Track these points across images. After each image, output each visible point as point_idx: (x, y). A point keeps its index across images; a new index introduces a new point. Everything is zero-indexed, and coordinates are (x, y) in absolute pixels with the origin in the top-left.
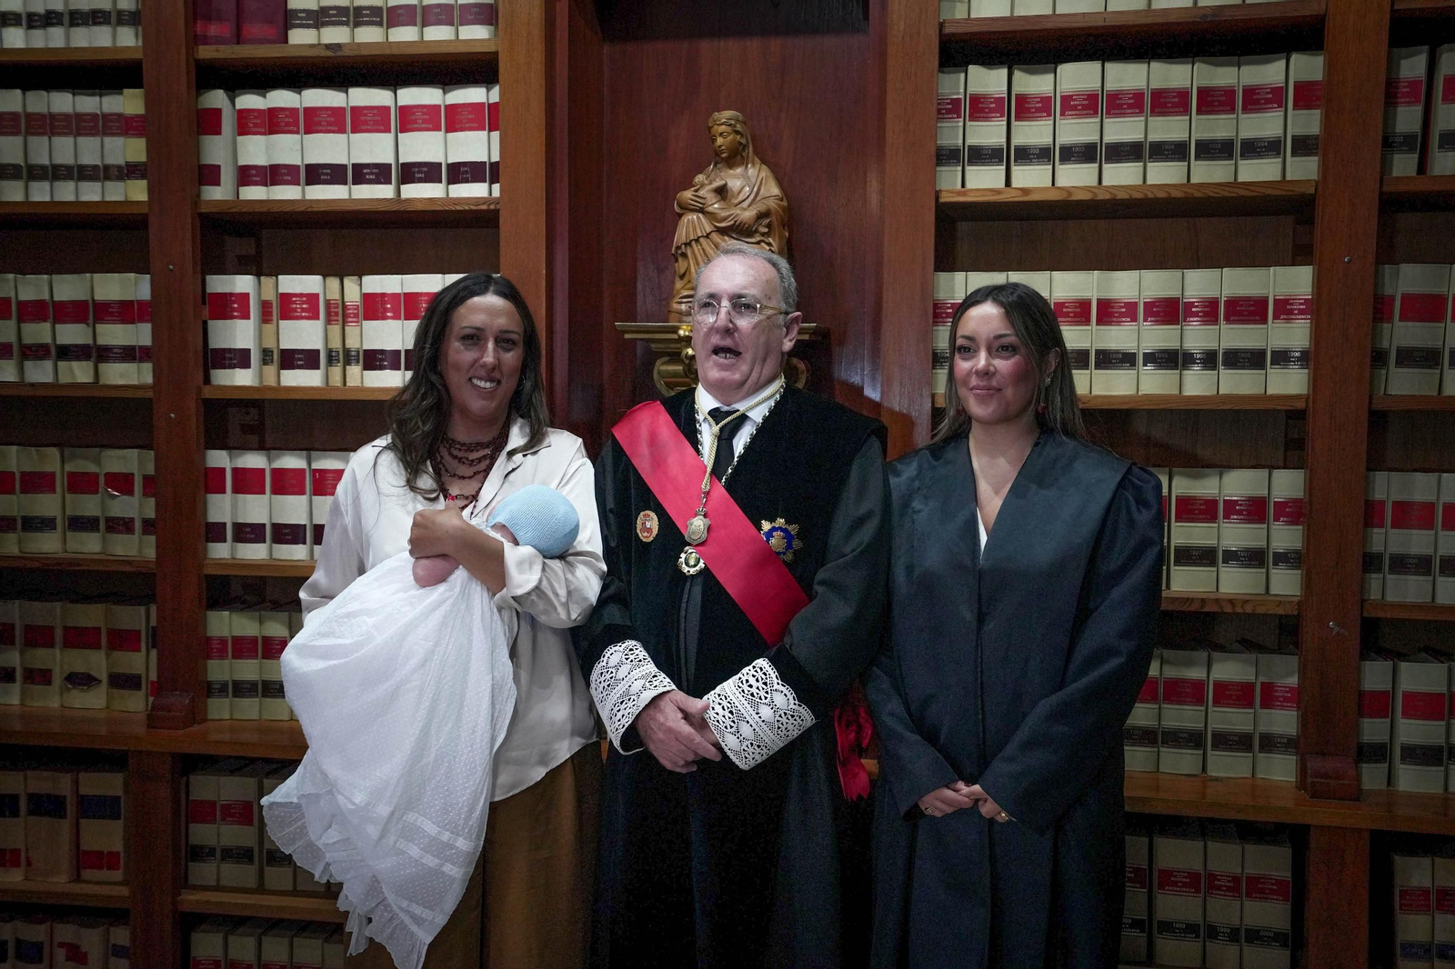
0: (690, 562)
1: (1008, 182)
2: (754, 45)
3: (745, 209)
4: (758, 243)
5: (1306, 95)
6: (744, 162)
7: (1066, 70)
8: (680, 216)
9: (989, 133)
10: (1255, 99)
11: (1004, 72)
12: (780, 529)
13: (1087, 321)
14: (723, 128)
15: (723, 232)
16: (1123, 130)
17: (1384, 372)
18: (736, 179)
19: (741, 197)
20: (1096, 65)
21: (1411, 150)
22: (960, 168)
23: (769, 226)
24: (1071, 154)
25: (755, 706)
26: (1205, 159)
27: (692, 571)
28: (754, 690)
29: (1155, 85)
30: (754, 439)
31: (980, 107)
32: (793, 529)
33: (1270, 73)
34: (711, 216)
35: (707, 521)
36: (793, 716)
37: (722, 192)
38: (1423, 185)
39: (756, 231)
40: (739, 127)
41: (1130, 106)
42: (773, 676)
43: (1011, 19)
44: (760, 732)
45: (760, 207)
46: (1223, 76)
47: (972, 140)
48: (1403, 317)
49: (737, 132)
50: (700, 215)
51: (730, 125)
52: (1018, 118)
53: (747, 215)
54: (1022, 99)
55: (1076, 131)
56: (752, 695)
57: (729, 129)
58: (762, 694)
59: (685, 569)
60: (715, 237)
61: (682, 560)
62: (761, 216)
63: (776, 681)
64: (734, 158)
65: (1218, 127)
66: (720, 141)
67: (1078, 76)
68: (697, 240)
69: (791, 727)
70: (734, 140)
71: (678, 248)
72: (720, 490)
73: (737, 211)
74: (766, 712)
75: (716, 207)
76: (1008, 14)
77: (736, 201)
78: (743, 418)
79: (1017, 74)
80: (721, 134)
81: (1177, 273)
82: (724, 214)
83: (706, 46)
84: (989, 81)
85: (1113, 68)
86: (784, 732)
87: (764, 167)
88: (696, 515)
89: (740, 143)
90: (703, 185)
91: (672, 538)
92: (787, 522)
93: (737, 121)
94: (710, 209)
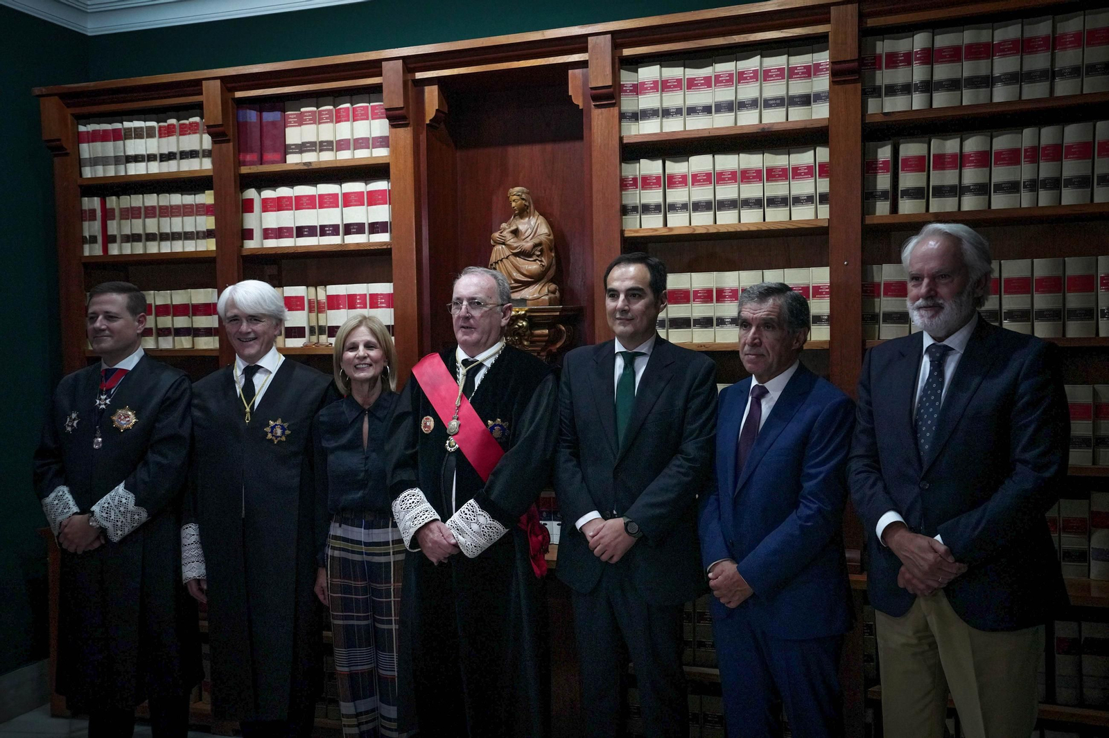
0: (452, 445)
1: (665, 224)
2: (537, 149)
3: (527, 242)
4: (535, 261)
5: (824, 170)
6: (529, 215)
7: (694, 160)
8: (494, 246)
9: (653, 196)
10: (797, 173)
11: (660, 162)
12: (498, 425)
13: (711, 301)
14: (515, 197)
15: (516, 255)
16: (727, 192)
17: (877, 326)
18: (524, 225)
19: (527, 235)
20: (709, 157)
21: (886, 199)
22: (638, 216)
23: (541, 251)
24: (698, 207)
25: (469, 524)
26: (772, 207)
27: (453, 449)
28: (468, 516)
29: (743, 166)
30: (486, 376)
31: (647, 182)
32: (506, 425)
33: (804, 158)
34: (509, 247)
35: (459, 422)
36: (491, 527)
37: (516, 232)
38: (894, 220)
39: (534, 254)
40: (524, 196)
41: (729, 179)
42: (477, 507)
43: (662, 133)
44: (474, 538)
45: (536, 241)
46: (779, 161)
47: (644, 201)
48: (886, 294)
49: (523, 199)
50: (504, 246)
51: (519, 195)
52: (669, 187)
53: (527, 245)
54: (671, 177)
55: (702, 193)
56: (467, 519)
57: (518, 197)
58: (472, 517)
59: (449, 449)
60: (512, 258)
61: (447, 444)
62: (536, 246)
63: (478, 509)
64: (523, 213)
65: (778, 189)
66: (514, 204)
67: (700, 163)
68: (501, 260)
69: (491, 534)
70: (521, 204)
71: (492, 265)
72: (468, 404)
73: (523, 243)
74: (475, 527)
75: (511, 241)
76: (658, 131)
77: (524, 237)
78: (481, 365)
79: (668, 163)
80: (514, 201)
81: (760, 272)
82: (515, 245)
83: (512, 151)
84: (650, 167)
85: (720, 159)
86: (489, 537)
87: (541, 217)
88: (453, 419)
89: (525, 205)
90: (505, 229)
91: (441, 431)
92: (502, 421)
93: (523, 192)
94: (508, 243)
